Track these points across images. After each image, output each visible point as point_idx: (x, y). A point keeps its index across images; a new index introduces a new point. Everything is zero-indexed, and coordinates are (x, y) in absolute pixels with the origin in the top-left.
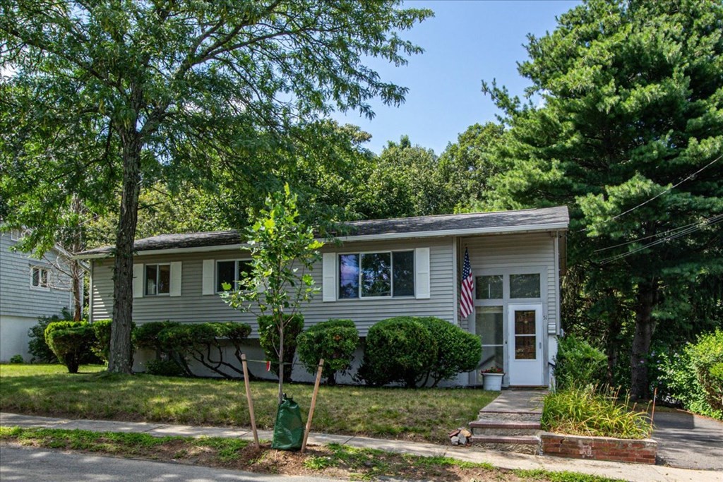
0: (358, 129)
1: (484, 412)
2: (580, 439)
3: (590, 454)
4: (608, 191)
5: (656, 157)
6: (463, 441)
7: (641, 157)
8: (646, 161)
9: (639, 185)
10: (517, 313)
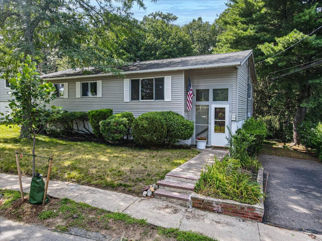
0: (172, 15)
1: (168, 175)
2: (213, 201)
3: (220, 211)
4: (277, 40)
5: (308, 19)
6: (149, 194)
7: (299, 19)
8: (302, 21)
9: (295, 36)
10: (216, 108)
